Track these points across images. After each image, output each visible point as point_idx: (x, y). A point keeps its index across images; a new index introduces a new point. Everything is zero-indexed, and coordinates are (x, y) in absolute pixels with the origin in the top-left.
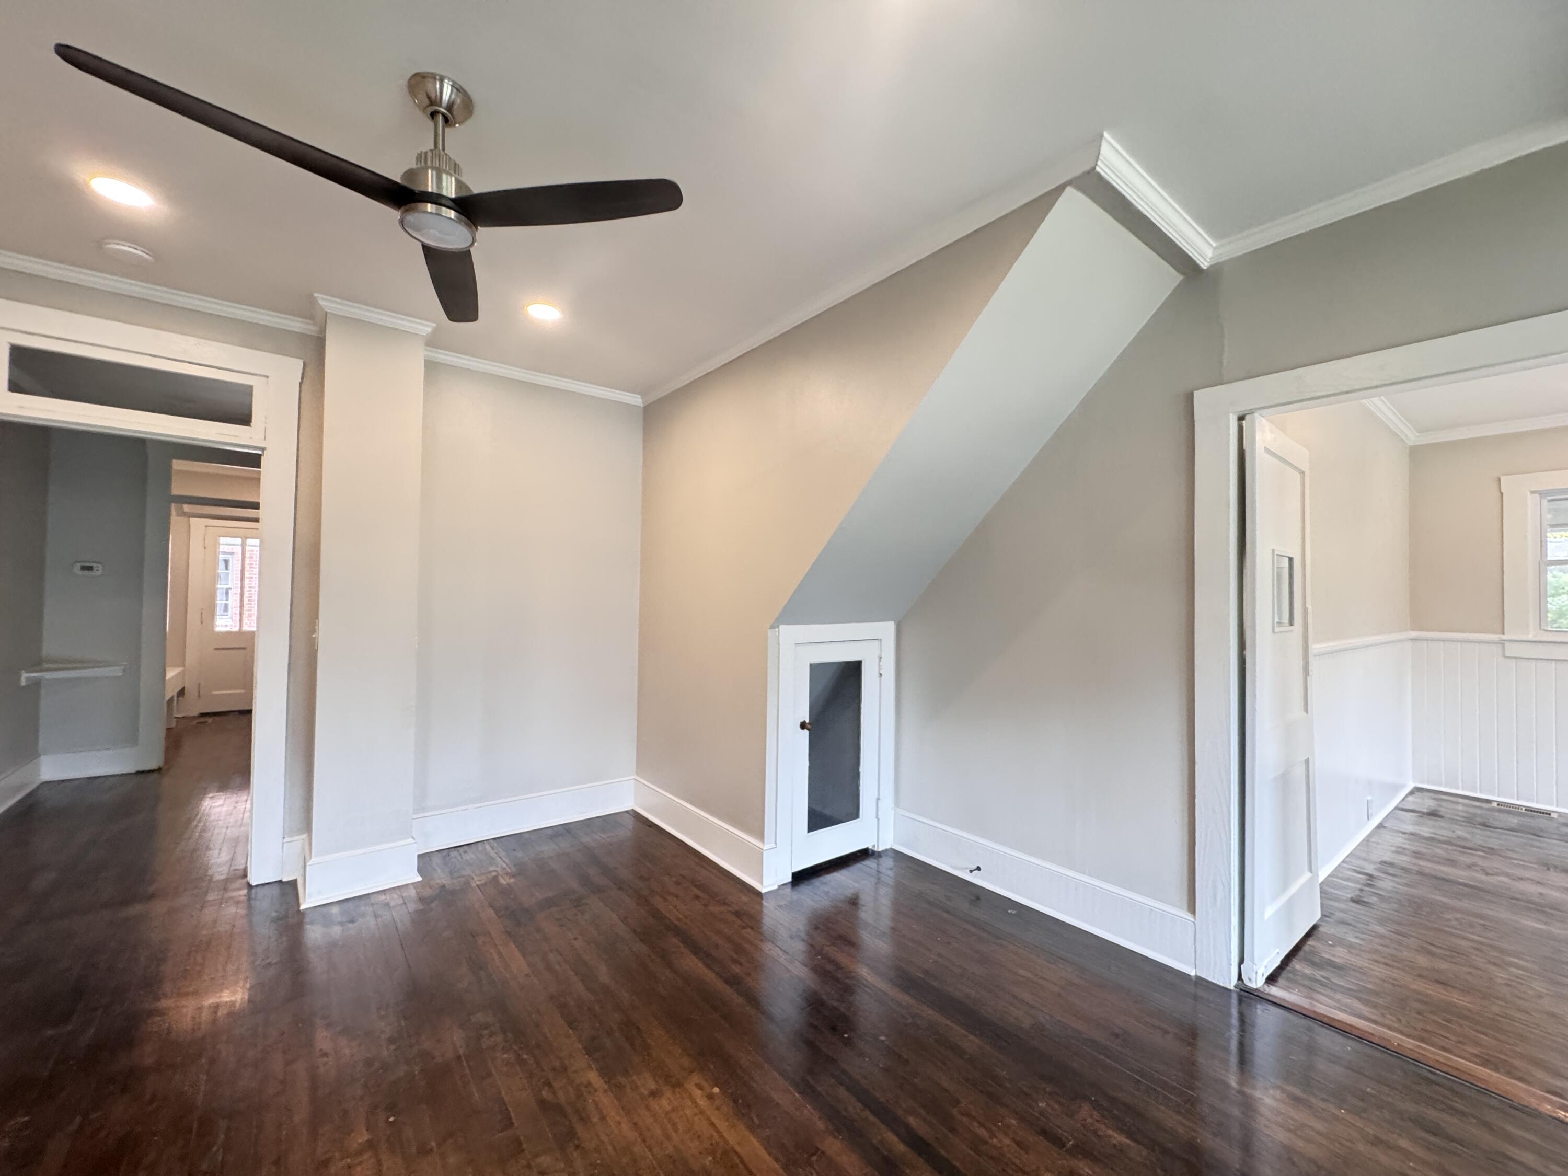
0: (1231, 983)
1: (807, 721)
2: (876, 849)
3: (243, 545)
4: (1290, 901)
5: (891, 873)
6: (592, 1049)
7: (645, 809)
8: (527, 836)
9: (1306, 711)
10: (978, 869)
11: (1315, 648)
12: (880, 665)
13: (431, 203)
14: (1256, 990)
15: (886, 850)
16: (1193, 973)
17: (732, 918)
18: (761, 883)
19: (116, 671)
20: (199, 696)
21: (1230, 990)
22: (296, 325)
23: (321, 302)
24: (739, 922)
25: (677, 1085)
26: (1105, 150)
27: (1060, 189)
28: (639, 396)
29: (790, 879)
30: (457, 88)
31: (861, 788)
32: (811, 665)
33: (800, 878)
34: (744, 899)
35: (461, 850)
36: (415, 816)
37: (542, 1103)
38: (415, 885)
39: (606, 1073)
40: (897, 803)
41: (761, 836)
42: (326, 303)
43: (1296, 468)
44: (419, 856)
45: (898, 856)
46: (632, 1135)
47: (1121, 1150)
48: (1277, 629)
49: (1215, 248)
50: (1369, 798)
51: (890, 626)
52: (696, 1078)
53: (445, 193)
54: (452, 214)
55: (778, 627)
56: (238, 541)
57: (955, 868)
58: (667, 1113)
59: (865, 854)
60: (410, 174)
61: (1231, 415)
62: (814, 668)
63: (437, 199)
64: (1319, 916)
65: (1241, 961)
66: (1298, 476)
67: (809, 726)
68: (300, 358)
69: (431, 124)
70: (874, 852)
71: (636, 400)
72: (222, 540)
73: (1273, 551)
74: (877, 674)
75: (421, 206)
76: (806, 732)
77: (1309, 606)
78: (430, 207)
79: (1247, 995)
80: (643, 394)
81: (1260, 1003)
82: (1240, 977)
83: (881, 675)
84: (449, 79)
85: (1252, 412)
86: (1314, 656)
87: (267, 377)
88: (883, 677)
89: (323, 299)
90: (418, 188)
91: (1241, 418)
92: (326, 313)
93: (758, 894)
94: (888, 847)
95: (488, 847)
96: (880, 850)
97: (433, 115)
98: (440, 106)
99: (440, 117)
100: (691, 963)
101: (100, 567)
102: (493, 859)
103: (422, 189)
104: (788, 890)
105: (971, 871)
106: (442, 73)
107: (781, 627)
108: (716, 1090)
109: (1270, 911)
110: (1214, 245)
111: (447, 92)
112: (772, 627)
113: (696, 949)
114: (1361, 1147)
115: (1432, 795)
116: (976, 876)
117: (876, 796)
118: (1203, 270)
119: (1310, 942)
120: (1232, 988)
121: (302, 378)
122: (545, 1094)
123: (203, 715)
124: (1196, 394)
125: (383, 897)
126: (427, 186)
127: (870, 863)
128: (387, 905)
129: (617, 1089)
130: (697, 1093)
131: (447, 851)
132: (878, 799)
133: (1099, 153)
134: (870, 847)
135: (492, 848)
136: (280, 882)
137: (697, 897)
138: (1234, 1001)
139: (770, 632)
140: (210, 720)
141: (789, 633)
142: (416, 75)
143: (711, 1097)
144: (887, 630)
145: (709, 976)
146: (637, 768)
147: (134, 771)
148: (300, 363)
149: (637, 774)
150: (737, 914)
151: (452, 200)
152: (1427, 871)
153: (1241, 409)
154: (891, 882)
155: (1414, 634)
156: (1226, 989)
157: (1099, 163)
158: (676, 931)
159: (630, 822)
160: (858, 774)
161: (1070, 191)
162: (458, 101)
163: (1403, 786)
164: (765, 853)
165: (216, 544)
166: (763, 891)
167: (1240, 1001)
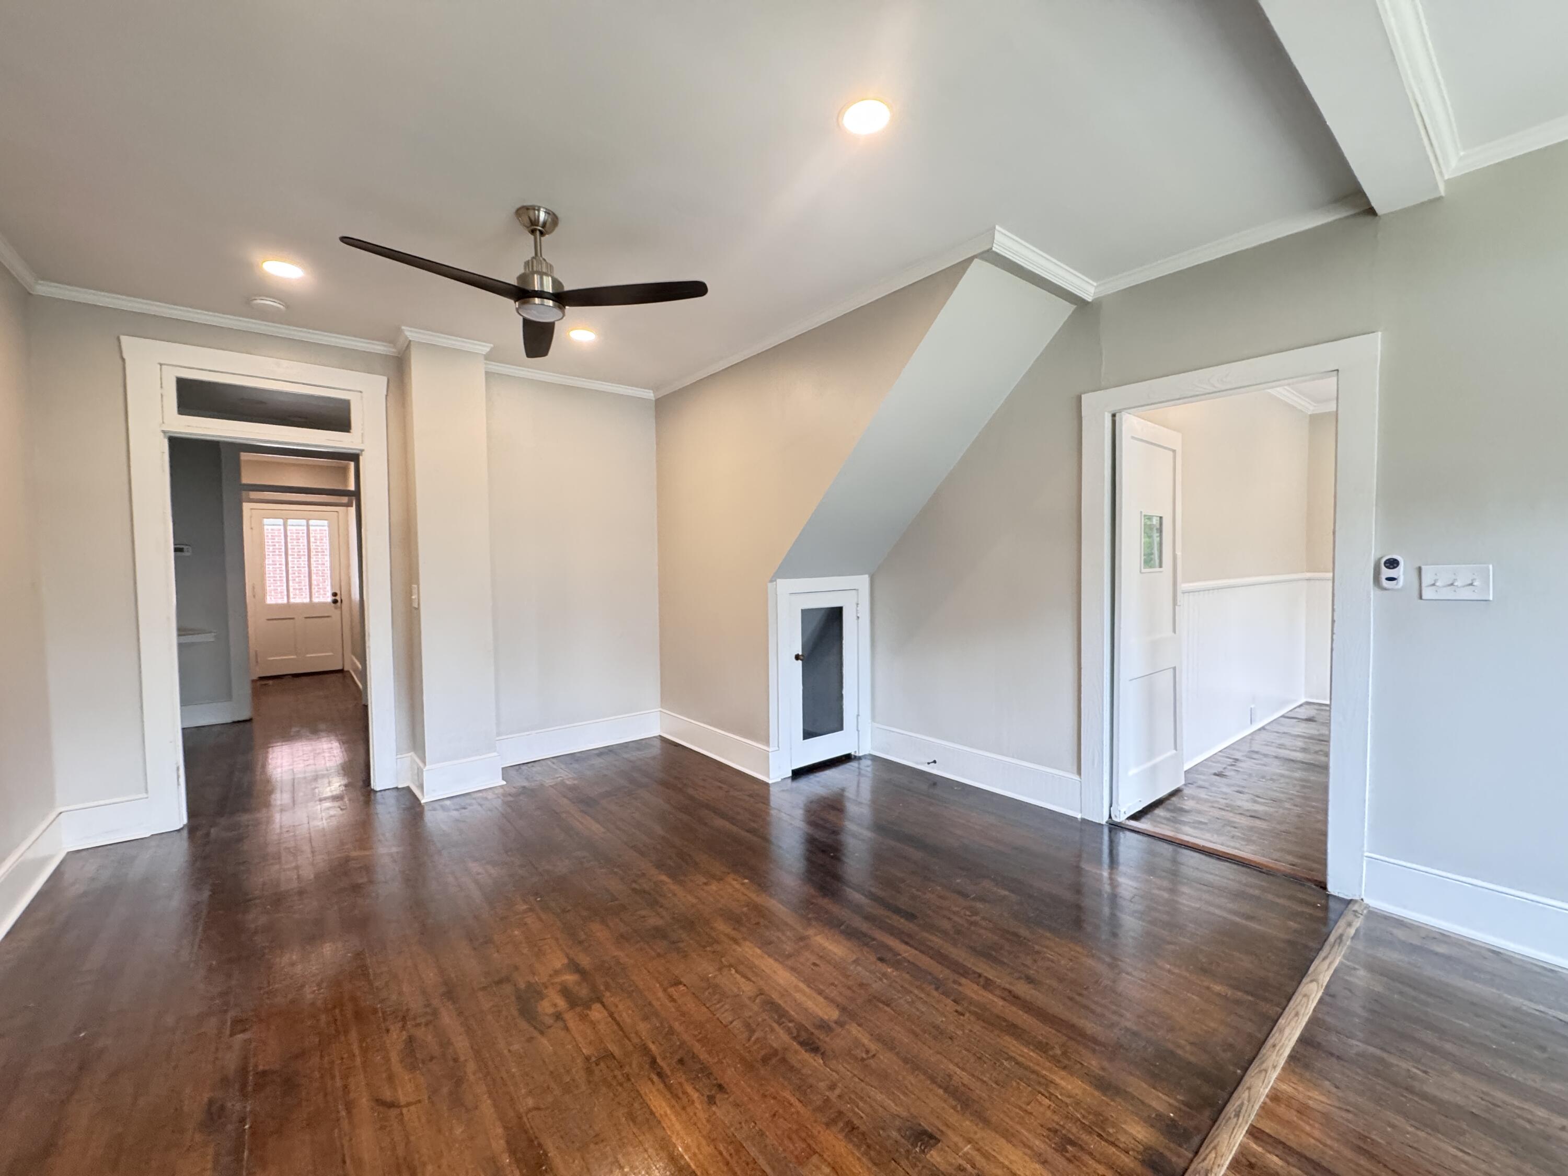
0: (1104, 820)
1: (800, 653)
2: (857, 754)
3: (285, 525)
4: (1154, 769)
5: (869, 769)
6: (660, 866)
7: (671, 734)
8: (579, 755)
9: (1174, 631)
10: (935, 762)
11: (1183, 586)
12: (857, 610)
13: (538, 297)
14: (1120, 823)
15: (865, 755)
16: (1079, 816)
17: (747, 798)
18: (768, 776)
19: (209, 638)
20: (257, 662)
21: (1102, 825)
22: (379, 348)
23: (408, 333)
24: (752, 800)
25: (720, 879)
26: (997, 236)
27: (970, 260)
28: (651, 391)
29: (790, 774)
30: (548, 212)
31: (844, 707)
32: (803, 611)
33: (798, 774)
34: (755, 787)
35: (529, 765)
36: (497, 738)
37: (634, 890)
38: (502, 786)
39: (673, 876)
40: (873, 718)
41: (767, 742)
42: (410, 333)
43: (1170, 449)
44: (503, 769)
45: (874, 758)
46: (694, 901)
47: (1004, 897)
48: (1143, 570)
49: (1096, 287)
50: (1252, 706)
51: (865, 579)
52: (732, 876)
53: (546, 290)
54: (551, 303)
55: (775, 581)
56: (281, 521)
57: (917, 763)
58: (716, 892)
59: (847, 758)
60: (522, 278)
61: (1106, 413)
62: (806, 613)
63: (541, 295)
64: (1183, 782)
65: (1111, 806)
66: (1171, 453)
67: (801, 657)
68: (384, 375)
69: (532, 237)
70: (855, 757)
71: (650, 395)
72: (266, 521)
73: (1141, 512)
74: (856, 618)
75: (531, 299)
76: (800, 662)
77: (1179, 553)
78: (537, 301)
79: (1115, 827)
80: (655, 389)
81: (1120, 831)
82: (1110, 817)
83: (858, 617)
84: (544, 208)
85: (1120, 411)
86: (1183, 593)
87: (361, 392)
88: (860, 619)
89: (408, 331)
90: (530, 288)
91: (1114, 416)
92: (410, 341)
93: (767, 784)
94: (867, 753)
95: (549, 763)
96: (861, 754)
97: (533, 232)
98: (537, 226)
99: (538, 233)
100: (720, 823)
101: (190, 548)
102: (556, 770)
103: (532, 289)
104: (790, 780)
105: (929, 763)
106: (539, 205)
107: (778, 580)
108: (746, 881)
109: (1133, 771)
110: (1095, 284)
111: (542, 216)
112: (771, 581)
113: (723, 816)
114: (1156, 892)
115: (1316, 707)
116: (933, 768)
117: (856, 713)
118: (1088, 303)
119: (1174, 799)
120: (1104, 823)
121: (387, 391)
122: (634, 885)
123: (262, 678)
124: (1083, 396)
125: (480, 794)
126: (534, 285)
127: (854, 765)
128: (486, 799)
129: (681, 883)
130: (734, 883)
131: (517, 767)
132: (858, 715)
133: (994, 238)
134: (853, 753)
135: (553, 763)
136: (397, 788)
137: (720, 788)
138: (1106, 831)
139: (769, 585)
140: (270, 682)
141: (785, 586)
142: (523, 207)
143: (743, 884)
144: (862, 582)
145: (735, 829)
146: (662, 701)
147: (229, 720)
148: (385, 379)
149: (662, 707)
150: (750, 796)
151: (552, 294)
152: (1281, 755)
153: (1113, 409)
154: (870, 775)
155: (1308, 575)
156: (1100, 824)
157: (994, 245)
158: (707, 807)
159: (658, 743)
160: (842, 696)
161: (976, 260)
162: (550, 220)
163: (1296, 701)
164: (770, 754)
165: (262, 525)
166: (770, 782)
167: (1110, 831)
